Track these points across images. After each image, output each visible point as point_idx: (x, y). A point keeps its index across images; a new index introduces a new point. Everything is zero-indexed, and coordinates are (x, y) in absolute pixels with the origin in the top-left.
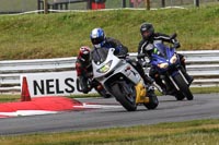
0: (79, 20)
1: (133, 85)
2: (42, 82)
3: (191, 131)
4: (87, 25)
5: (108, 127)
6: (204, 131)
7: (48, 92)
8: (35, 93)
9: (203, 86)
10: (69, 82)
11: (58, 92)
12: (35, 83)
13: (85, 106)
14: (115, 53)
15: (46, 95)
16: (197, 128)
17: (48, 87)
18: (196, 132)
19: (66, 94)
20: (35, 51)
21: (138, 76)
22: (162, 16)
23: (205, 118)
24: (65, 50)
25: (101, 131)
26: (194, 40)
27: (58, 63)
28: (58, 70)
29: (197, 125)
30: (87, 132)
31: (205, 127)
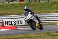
0: (17, 5)
1: (35, 23)
2: (7, 22)
3: (47, 35)
4: (19, 6)
5: (25, 34)
6: (50, 35)
7: (9, 24)
8: (6, 25)
9: (50, 23)
10: (15, 22)
11: (12, 24)
12: (6, 22)
13: (19, 28)
14: (31, 14)
15: (8, 25)
16: (48, 34)
17: (9, 23)
18: (48, 35)
19: (14, 25)
20: (6, 13)
21: (37, 20)
22: (39, 4)
23: (51, 32)
24: (14, 13)
25: (23, 35)
26: (48, 11)
27: (12, 17)
28: (12, 19)
29: (49, 33)
30: (19, 35)
31: (51, 34)
